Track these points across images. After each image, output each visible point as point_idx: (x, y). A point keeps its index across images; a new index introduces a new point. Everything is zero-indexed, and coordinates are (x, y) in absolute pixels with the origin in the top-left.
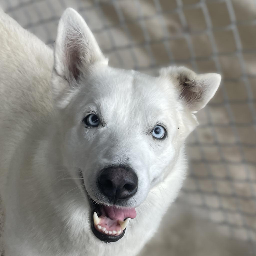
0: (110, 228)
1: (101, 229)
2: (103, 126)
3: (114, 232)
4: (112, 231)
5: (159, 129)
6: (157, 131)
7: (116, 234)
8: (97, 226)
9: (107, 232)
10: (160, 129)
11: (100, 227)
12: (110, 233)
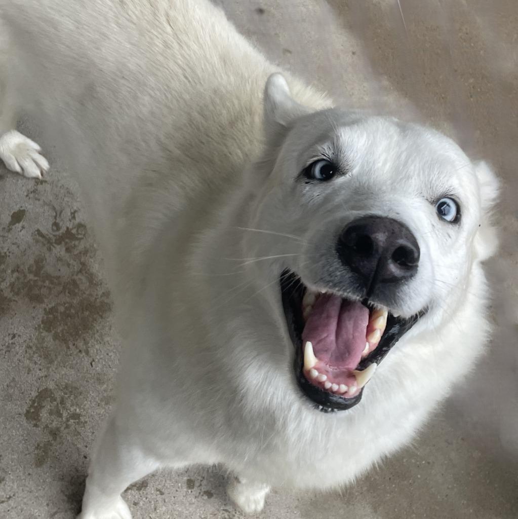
0: (336, 378)
1: (317, 377)
2: (344, 174)
3: (343, 388)
4: (339, 384)
5: (446, 205)
6: (442, 208)
7: (346, 392)
8: (309, 372)
9: (328, 385)
10: (448, 205)
11: (315, 374)
12: (335, 387)
